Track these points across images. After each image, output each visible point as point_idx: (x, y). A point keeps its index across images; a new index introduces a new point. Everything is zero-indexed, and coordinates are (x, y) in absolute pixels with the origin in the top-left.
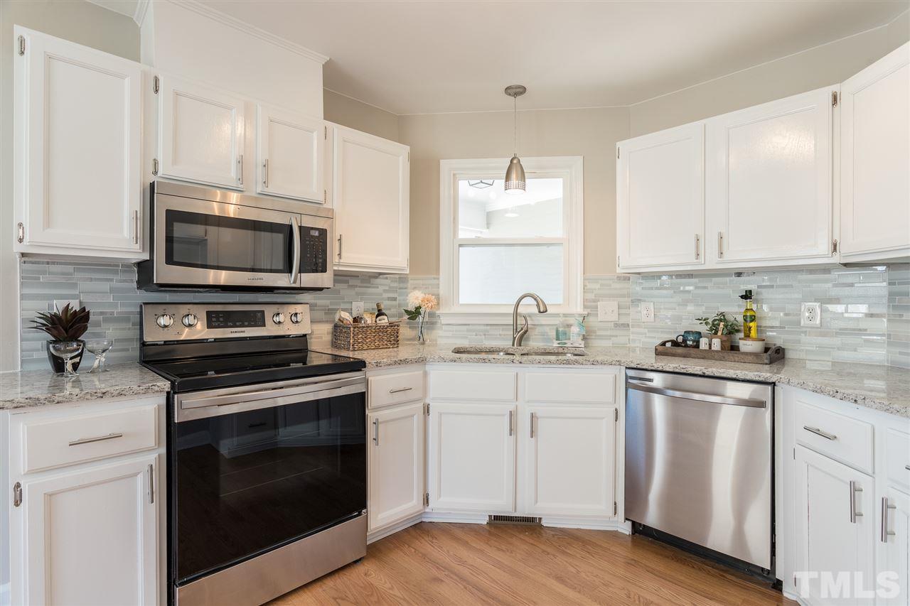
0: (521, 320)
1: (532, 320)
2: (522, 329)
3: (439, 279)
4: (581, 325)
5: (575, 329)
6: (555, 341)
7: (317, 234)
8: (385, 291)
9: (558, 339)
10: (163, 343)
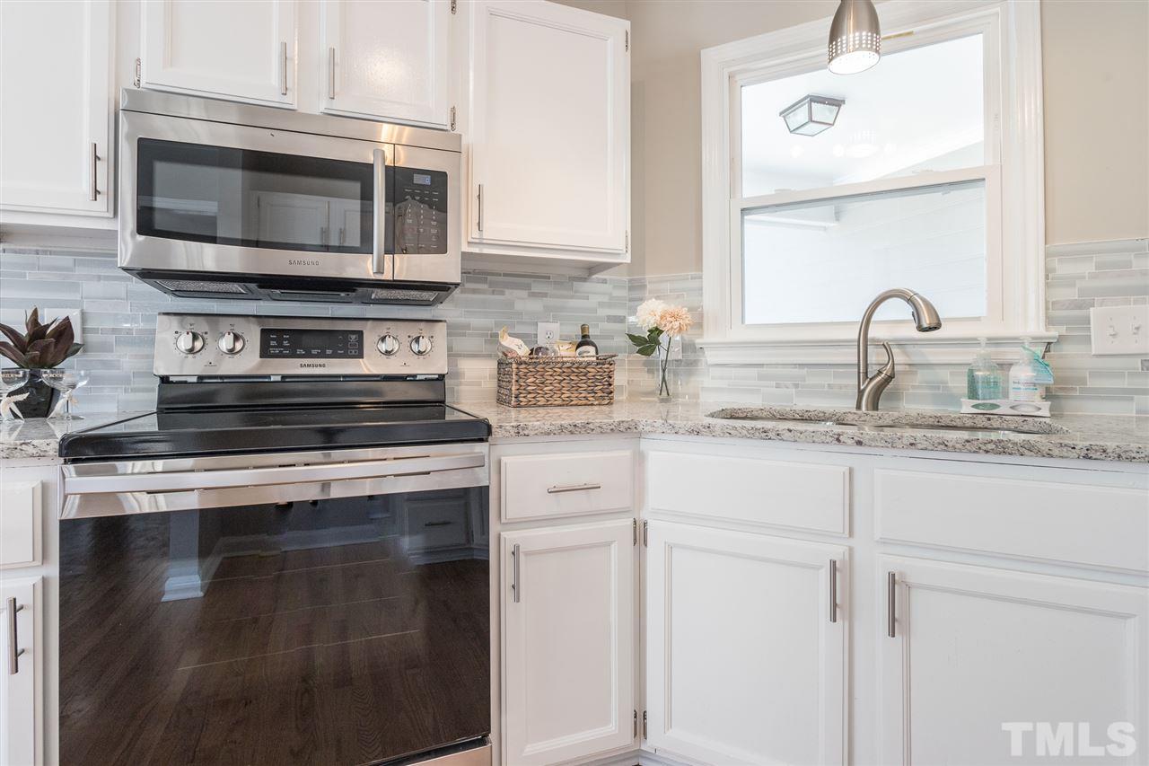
0: (878, 354)
1: (906, 354)
2: (880, 372)
3: (701, 278)
4: (1041, 362)
5: (1022, 373)
6: (965, 400)
7: (427, 180)
8: (601, 304)
9: (973, 393)
10: (194, 379)
